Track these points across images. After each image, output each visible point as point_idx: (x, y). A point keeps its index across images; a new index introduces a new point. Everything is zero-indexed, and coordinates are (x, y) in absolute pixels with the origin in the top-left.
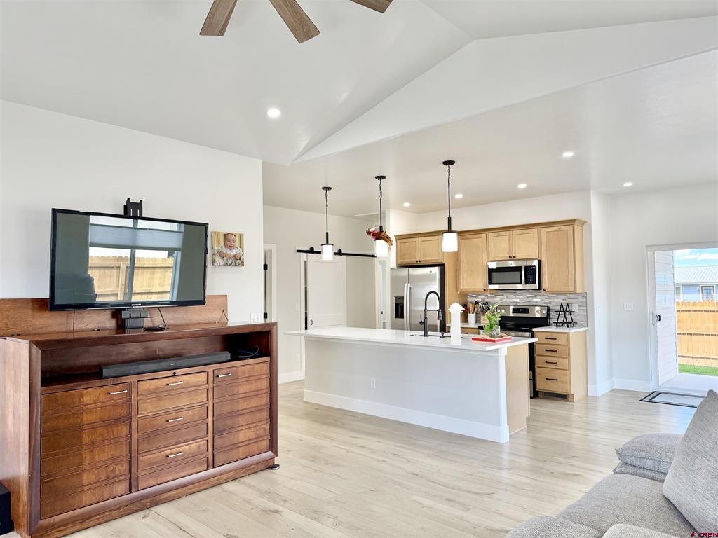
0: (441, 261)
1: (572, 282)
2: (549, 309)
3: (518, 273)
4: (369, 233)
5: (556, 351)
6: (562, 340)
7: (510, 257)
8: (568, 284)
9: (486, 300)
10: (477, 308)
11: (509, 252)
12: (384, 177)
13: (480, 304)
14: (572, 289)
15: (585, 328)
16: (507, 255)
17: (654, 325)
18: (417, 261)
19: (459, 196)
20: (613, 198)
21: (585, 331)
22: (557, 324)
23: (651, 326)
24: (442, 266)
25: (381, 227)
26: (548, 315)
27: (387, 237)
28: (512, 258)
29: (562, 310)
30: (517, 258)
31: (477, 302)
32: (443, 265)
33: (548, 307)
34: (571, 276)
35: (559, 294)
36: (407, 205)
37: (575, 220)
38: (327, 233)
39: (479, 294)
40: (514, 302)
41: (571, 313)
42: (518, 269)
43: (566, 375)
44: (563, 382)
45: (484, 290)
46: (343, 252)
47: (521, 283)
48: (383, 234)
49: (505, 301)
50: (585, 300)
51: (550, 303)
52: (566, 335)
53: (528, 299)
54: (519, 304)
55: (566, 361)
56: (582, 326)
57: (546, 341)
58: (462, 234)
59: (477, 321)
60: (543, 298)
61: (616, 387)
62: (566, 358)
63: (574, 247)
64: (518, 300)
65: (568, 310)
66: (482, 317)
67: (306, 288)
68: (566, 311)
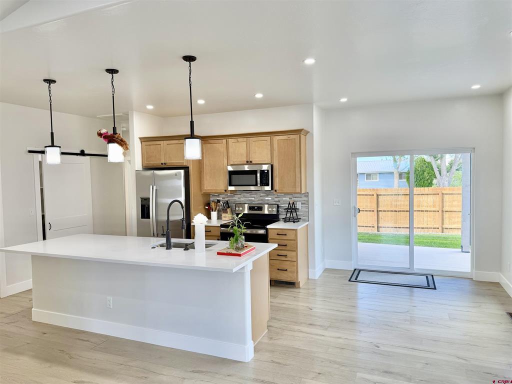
0: (185, 164)
1: (298, 184)
2: (278, 207)
3: (255, 175)
4: (100, 135)
5: (286, 245)
6: (290, 236)
7: (247, 162)
8: (295, 186)
9: (227, 199)
10: (219, 206)
11: (247, 156)
12: (116, 71)
13: (221, 202)
14: (298, 190)
15: (307, 223)
16: (244, 160)
17: (355, 216)
18: (162, 164)
19: (201, 102)
20: (328, 112)
21: (307, 225)
22: (286, 220)
23: (353, 217)
24: (186, 169)
25: (114, 129)
26: (278, 211)
27: (122, 140)
28: (249, 163)
29: (289, 207)
30: (253, 162)
31: (219, 201)
32: (188, 168)
33: (278, 205)
34: (298, 180)
35: (286, 194)
36: (150, 107)
37: (302, 130)
38: (52, 134)
39: (221, 194)
40: (250, 200)
41: (296, 210)
42: (254, 172)
43: (294, 266)
44: (291, 272)
45: (225, 191)
46: (86, 152)
47: (256, 185)
48: (116, 137)
49: (243, 200)
50: (307, 199)
51: (279, 201)
52: (294, 231)
53: (262, 198)
54: (254, 203)
55: (294, 254)
56: (305, 221)
57: (278, 237)
58: (204, 139)
59: (219, 218)
60: (274, 197)
61: (327, 267)
62: (294, 251)
63: (300, 154)
64: (253, 198)
65: (293, 207)
66: (223, 215)
67: (42, 190)
68: (292, 209)
